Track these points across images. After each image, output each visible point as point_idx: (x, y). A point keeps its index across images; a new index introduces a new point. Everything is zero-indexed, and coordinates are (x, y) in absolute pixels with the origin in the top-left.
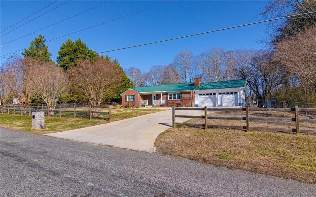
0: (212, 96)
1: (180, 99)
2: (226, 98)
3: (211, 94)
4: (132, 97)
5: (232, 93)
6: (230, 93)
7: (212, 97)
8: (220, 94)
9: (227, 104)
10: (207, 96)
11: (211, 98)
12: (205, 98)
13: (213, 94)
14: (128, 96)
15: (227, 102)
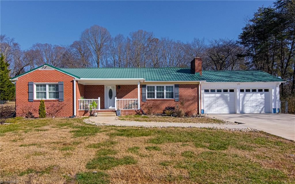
0: (227, 94)
1: (173, 97)
2: (252, 98)
3: (226, 91)
4: (52, 88)
5: (260, 91)
6: (257, 90)
7: (227, 97)
8: (242, 91)
9: (253, 110)
10: (218, 95)
11: (225, 99)
12: (215, 98)
13: (229, 91)
14: (37, 85)
15: (253, 107)
